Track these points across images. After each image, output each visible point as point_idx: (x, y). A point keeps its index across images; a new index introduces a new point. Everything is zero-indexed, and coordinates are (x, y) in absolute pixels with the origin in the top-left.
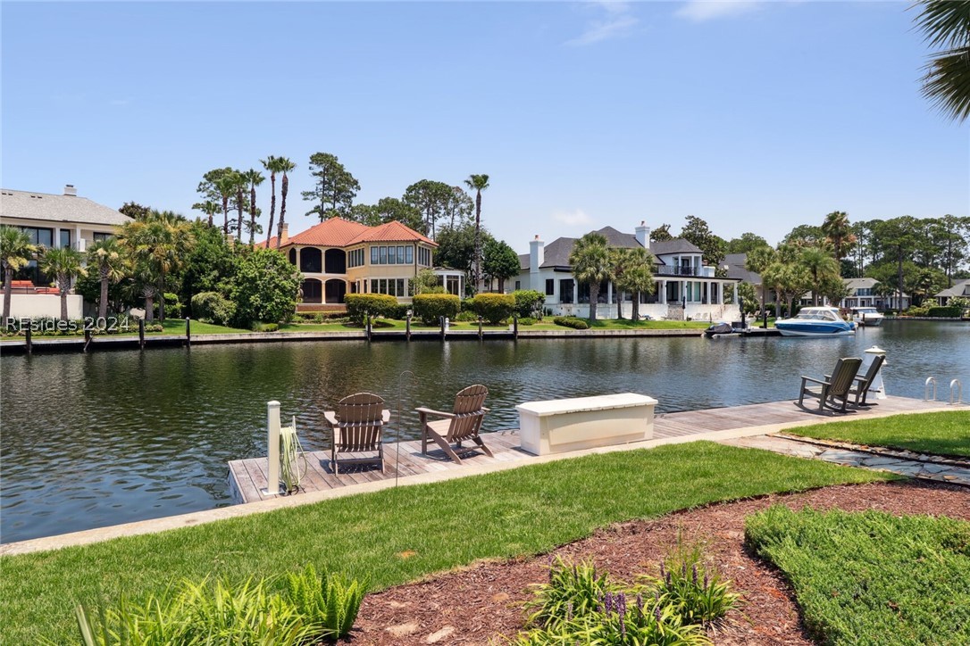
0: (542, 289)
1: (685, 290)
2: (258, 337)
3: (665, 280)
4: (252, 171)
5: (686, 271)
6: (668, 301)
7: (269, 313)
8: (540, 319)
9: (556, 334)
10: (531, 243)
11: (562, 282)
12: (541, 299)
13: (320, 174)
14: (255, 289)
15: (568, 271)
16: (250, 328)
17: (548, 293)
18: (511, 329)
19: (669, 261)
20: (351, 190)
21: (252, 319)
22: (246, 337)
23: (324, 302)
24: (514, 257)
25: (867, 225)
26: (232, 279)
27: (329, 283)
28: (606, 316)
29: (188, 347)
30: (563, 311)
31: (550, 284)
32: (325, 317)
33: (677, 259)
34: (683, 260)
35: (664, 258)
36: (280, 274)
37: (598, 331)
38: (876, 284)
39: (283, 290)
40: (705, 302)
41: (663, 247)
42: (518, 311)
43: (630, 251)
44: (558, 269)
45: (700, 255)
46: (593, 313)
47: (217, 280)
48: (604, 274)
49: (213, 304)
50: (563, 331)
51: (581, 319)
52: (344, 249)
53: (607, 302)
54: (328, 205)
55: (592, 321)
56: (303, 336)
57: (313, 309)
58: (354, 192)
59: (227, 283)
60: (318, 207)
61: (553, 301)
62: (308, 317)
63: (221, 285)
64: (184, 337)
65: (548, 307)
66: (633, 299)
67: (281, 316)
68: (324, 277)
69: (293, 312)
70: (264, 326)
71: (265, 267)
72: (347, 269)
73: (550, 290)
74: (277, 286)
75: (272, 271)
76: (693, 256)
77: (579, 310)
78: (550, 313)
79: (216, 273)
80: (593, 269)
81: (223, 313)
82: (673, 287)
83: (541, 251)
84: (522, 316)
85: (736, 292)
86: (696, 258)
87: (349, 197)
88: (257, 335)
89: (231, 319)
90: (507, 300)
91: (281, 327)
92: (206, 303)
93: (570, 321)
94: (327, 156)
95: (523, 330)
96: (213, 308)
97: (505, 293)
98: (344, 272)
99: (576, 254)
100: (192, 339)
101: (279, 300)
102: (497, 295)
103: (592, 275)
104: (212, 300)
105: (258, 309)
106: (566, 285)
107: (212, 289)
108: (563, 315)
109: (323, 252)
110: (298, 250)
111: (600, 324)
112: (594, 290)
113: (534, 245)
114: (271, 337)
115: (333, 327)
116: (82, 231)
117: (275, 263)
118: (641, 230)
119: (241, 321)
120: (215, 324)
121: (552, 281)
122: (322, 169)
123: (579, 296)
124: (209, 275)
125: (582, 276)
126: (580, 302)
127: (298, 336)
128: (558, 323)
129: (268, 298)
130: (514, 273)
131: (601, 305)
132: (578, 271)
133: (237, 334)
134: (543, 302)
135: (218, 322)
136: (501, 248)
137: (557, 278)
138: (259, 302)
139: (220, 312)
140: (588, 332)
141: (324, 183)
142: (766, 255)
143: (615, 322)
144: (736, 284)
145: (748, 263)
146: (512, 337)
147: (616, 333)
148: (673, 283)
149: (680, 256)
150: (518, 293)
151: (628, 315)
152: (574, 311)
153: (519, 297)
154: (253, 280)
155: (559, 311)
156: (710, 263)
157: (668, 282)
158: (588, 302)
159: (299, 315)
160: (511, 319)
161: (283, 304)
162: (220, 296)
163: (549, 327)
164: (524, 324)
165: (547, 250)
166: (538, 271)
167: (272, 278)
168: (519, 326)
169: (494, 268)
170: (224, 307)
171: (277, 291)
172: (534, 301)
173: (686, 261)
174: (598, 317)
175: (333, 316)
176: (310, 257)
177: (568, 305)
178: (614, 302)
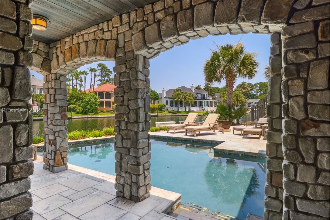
0: (165, 103)
1: (203, 103)
2: (89, 117)
3: (198, 101)
4: (85, 71)
5: (204, 98)
6: (199, 106)
7: (92, 110)
8: (164, 111)
9: (169, 115)
10: (162, 91)
11: (170, 101)
12: (165, 106)
13: (100, 69)
14: (88, 104)
15: (172, 98)
16: (87, 114)
17: (167, 104)
18: (157, 114)
19: (199, 95)
20: (110, 74)
21: (87, 112)
22: (86, 117)
23: (105, 107)
24: (157, 95)
25: (258, 84)
26: (80, 101)
27: (106, 102)
28: (182, 110)
29: (72, 119)
30: (171, 109)
31: (167, 102)
32: (106, 111)
33: (201, 95)
34: (203, 95)
35: (198, 95)
36: (95, 100)
37: (180, 114)
38: (260, 101)
39: (95, 104)
40: (209, 106)
41: (198, 91)
42: (159, 109)
43: (188, 93)
44: (169, 98)
45: (208, 94)
46: (178, 110)
47: (76, 101)
48: (181, 99)
49: (76, 108)
50: (170, 114)
51: (176, 111)
52: (110, 93)
53: (182, 106)
54: (103, 79)
55: (178, 112)
56: (101, 116)
57: (102, 109)
58: (111, 75)
59: (79, 102)
60: (100, 79)
61: (168, 106)
62: (102, 111)
63: (77, 103)
64: (71, 117)
65: (167, 108)
66: (189, 106)
67: (95, 111)
68: (105, 100)
69: (97, 110)
70: (91, 114)
71: (90, 98)
72: (111, 98)
73: (167, 103)
74: (94, 103)
75: (93, 99)
76: (206, 94)
77: (175, 109)
78: (167, 110)
79: (75, 99)
80: (178, 98)
81: (79, 110)
82: (200, 102)
83: (165, 93)
84: (160, 111)
85: (217, 103)
86: (207, 95)
87: (109, 76)
88: (89, 116)
89: (81, 112)
90: (155, 106)
91: (95, 114)
92: (74, 108)
93: (172, 112)
94: (102, 64)
95: (160, 114)
96: (76, 109)
97: (155, 104)
98: (110, 99)
99: (174, 94)
100: (73, 117)
101: (94, 107)
102: (153, 105)
103: (178, 100)
104: (76, 107)
105: (89, 109)
106: (172, 102)
107: (75, 104)
108: (171, 110)
109: (104, 93)
110: (97, 93)
111: (180, 112)
112: (179, 104)
113: (163, 91)
114: (93, 117)
115: (109, 114)
116: (38, 88)
117: (93, 97)
118: (192, 87)
119: (84, 112)
120: (77, 113)
121: (168, 101)
122: (101, 68)
123: (175, 105)
124: (73, 100)
125: (175, 100)
126: (175, 107)
127: (100, 116)
128: (169, 112)
129: (91, 106)
130: (157, 99)
131: (181, 107)
132: (174, 98)
133: (84, 116)
134: (165, 107)
135: (78, 113)
136: (154, 92)
137: (169, 100)
138: (89, 107)
139: (78, 110)
140: (177, 114)
141: (102, 72)
142: (224, 94)
143: (184, 112)
144: (217, 101)
145: (220, 96)
146: (157, 116)
147: (184, 115)
148: (200, 101)
149: (202, 94)
150: (159, 104)
151: (187, 110)
152: (174, 109)
153: (159, 105)
154: (87, 102)
155: (170, 109)
156: (211, 95)
157: (199, 101)
158: (177, 107)
159: (99, 111)
160: (157, 111)
161: (95, 108)
162: (77, 106)
163: (167, 113)
164: (160, 113)
165: (166, 92)
166: (164, 98)
167: (93, 101)
168: (159, 113)
169: (152, 98)
170: (79, 109)
171: (94, 104)
172: (163, 107)
173: (204, 95)
174: (180, 110)
175: (109, 111)
176: (101, 95)
177: (172, 108)
178: (184, 107)
